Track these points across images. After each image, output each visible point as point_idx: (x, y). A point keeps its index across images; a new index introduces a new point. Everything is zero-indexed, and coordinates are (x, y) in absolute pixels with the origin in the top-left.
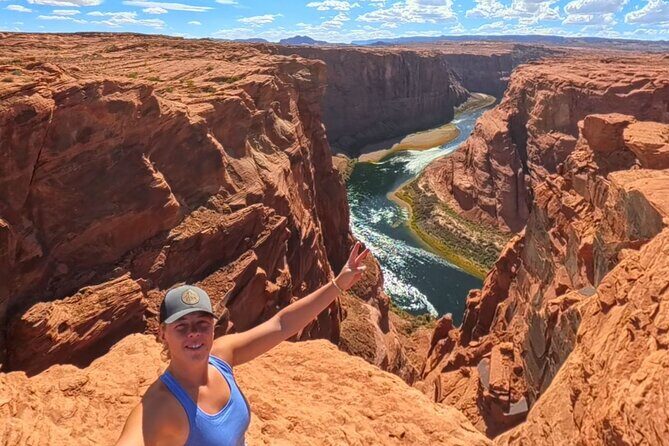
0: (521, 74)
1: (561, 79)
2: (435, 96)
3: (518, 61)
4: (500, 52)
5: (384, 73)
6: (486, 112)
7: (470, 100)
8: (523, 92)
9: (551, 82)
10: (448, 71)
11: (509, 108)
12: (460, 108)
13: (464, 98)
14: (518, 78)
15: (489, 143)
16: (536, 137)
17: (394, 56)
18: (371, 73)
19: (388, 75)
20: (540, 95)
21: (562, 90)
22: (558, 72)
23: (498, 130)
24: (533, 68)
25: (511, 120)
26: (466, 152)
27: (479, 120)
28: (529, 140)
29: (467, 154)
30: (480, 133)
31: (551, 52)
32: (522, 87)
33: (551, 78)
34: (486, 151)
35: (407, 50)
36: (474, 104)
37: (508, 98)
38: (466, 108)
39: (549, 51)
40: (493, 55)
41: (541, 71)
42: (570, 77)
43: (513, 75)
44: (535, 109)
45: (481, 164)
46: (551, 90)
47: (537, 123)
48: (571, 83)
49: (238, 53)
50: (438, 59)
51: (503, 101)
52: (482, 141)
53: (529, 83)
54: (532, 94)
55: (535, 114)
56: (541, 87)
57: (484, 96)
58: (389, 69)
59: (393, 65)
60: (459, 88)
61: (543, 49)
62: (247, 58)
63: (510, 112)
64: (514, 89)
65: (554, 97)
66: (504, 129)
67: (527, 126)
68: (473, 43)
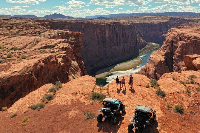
0: (172, 33)
1: (190, 35)
2: (130, 44)
3: (171, 26)
4: (162, 21)
5: (105, 34)
6: (154, 52)
7: (147, 46)
8: (172, 42)
9: (185, 37)
10: (136, 32)
11: (165, 50)
12: (142, 50)
13: (144, 45)
14: (170, 35)
15: (156, 66)
16: (177, 63)
17: (110, 25)
18: (99, 35)
19: (107, 35)
20: (180, 43)
21: (191, 41)
22: (190, 32)
23: (160, 60)
24: (178, 30)
25: (166, 56)
26: (146, 70)
27: (151, 56)
28: (174, 64)
29: (146, 71)
30: (152, 61)
31: (188, 21)
32: (171, 40)
33: (186, 35)
34: (154, 70)
35: (116, 21)
36: (149, 48)
37: (165, 45)
38: (145, 50)
39: (187, 20)
40: (159, 23)
41: (182, 32)
42: (195, 34)
43: (168, 33)
44: (177, 50)
45: (152, 76)
46: (185, 41)
47: (178, 56)
48: (195, 37)
49: (37, 30)
50: (131, 26)
51: (163, 46)
52: (153, 65)
53: (175, 38)
54: (176, 43)
55: (177, 52)
56: (181, 39)
57: (154, 44)
58: (107, 32)
59: (109, 29)
60: (142, 40)
61: (184, 20)
62: (43, 32)
63: (166, 51)
64: (168, 40)
65: (186, 44)
66: (163, 59)
67: (173, 58)
68: (149, 17)
